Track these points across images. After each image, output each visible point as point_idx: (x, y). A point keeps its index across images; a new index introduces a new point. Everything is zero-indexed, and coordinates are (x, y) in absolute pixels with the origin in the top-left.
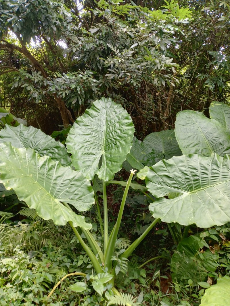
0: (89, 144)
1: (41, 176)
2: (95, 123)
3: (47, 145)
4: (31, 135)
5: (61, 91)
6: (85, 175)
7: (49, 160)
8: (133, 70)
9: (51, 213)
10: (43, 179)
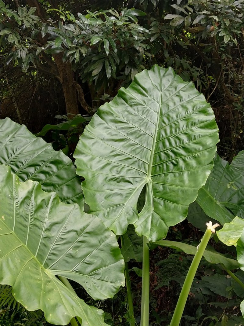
0: (121, 161)
1: (21, 220)
2: (136, 118)
3: (36, 157)
4: (7, 135)
5: (71, 48)
6: (107, 224)
7: (36, 189)
8: (223, 9)
9: (40, 297)
10: (26, 226)
